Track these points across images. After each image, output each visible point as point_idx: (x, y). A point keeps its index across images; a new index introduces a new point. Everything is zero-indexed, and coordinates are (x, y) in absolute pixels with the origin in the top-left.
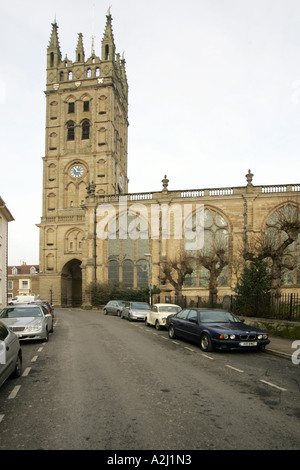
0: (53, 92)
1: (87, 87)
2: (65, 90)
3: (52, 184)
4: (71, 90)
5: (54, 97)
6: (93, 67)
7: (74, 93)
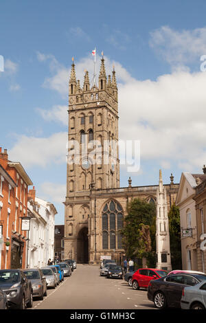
0: (72, 111)
1: (91, 108)
2: (79, 110)
3: (72, 174)
4: (82, 109)
5: (73, 114)
6: (94, 94)
7: (84, 112)
